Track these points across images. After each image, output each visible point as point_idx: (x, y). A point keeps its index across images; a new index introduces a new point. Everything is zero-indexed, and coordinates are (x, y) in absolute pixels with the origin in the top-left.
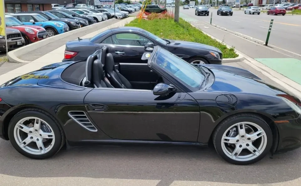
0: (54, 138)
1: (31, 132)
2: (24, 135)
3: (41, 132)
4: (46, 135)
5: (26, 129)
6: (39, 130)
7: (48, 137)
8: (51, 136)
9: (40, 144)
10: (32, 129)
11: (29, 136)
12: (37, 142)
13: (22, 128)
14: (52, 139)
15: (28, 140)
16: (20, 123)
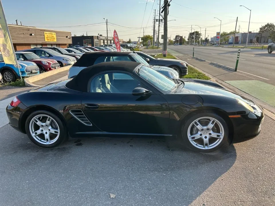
0: (59, 134)
1: (42, 126)
2: (37, 128)
3: (50, 128)
4: (53, 131)
5: (39, 123)
6: (49, 126)
7: (54, 133)
8: (57, 132)
9: (47, 136)
10: (44, 124)
11: (41, 129)
12: (45, 135)
13: (37, 122)
14: (57, 135)
15: (39, 132)
16: (36, 118)
